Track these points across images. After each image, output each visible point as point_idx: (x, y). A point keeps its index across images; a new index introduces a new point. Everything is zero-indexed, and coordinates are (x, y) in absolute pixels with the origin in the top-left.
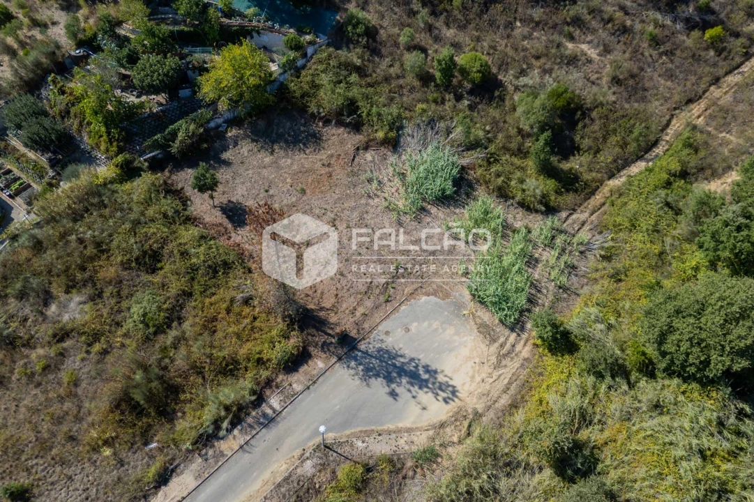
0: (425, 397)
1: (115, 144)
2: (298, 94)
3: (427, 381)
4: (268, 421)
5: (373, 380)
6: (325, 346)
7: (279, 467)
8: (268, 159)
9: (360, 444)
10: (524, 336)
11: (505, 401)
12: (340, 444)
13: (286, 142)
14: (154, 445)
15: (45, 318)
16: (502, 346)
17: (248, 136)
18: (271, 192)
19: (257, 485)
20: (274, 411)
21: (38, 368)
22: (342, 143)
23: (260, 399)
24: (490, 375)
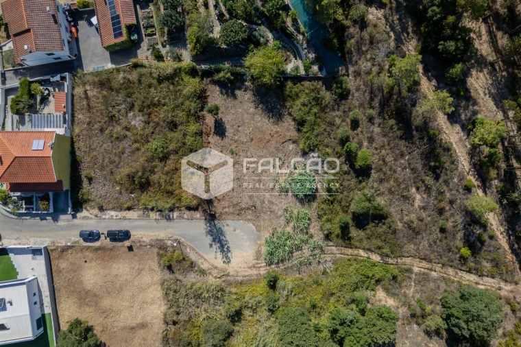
0: (219, 255)
1: (196, 51)
2: (287, 93)
3: (224, 251)
4: (169, 219)
5: (209, 236)
6: (205, 211)
7: (162, 235)
8: (252, 110)
9: (188, 250)
10: (268, 268)
11: (240, 279)
12: (183, 245)
13: (267, 107)
14: (133, 195)
15: (127, 116)
16: (257, 263)
17: (253, 90)
18: (240, 129)
19: (152, 234)
20: (173, 217)
21: (115, 135)
22: (288, 130)
23: (171, 210)
24: (244, 268)
